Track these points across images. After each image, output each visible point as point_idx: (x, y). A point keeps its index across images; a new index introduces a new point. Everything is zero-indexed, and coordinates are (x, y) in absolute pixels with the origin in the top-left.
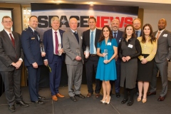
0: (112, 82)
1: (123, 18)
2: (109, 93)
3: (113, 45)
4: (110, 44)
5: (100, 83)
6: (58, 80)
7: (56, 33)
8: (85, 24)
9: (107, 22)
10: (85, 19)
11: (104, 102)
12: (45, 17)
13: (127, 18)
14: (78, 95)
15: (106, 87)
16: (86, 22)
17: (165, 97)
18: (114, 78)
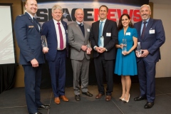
4: (129, 34)
8: (89, 17)
10: (89, 12)
11: (123, 99)
16: (91, 15)
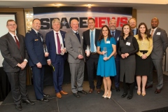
0: (112, 78)
1: (119, 18)
2: (109, 88)
3: (111, 43)
4: (109, 42)
5: (101, 79)
6: (61, 78)
7: (57, 34)
8: (84, 24)
9: (104, 22)
10: (84, 21)
11: (105, 97)
12: (47, 20)
13: (122, 18)
14: (80, 92)
15: (107, 83)
17: (161, 89)
18: (114, 74)
